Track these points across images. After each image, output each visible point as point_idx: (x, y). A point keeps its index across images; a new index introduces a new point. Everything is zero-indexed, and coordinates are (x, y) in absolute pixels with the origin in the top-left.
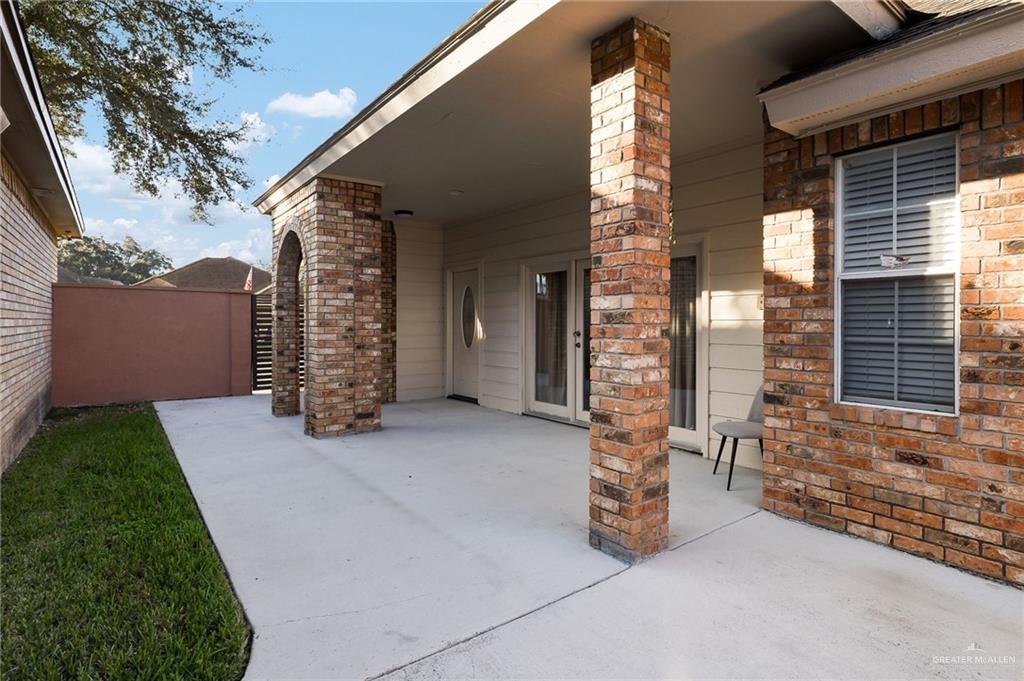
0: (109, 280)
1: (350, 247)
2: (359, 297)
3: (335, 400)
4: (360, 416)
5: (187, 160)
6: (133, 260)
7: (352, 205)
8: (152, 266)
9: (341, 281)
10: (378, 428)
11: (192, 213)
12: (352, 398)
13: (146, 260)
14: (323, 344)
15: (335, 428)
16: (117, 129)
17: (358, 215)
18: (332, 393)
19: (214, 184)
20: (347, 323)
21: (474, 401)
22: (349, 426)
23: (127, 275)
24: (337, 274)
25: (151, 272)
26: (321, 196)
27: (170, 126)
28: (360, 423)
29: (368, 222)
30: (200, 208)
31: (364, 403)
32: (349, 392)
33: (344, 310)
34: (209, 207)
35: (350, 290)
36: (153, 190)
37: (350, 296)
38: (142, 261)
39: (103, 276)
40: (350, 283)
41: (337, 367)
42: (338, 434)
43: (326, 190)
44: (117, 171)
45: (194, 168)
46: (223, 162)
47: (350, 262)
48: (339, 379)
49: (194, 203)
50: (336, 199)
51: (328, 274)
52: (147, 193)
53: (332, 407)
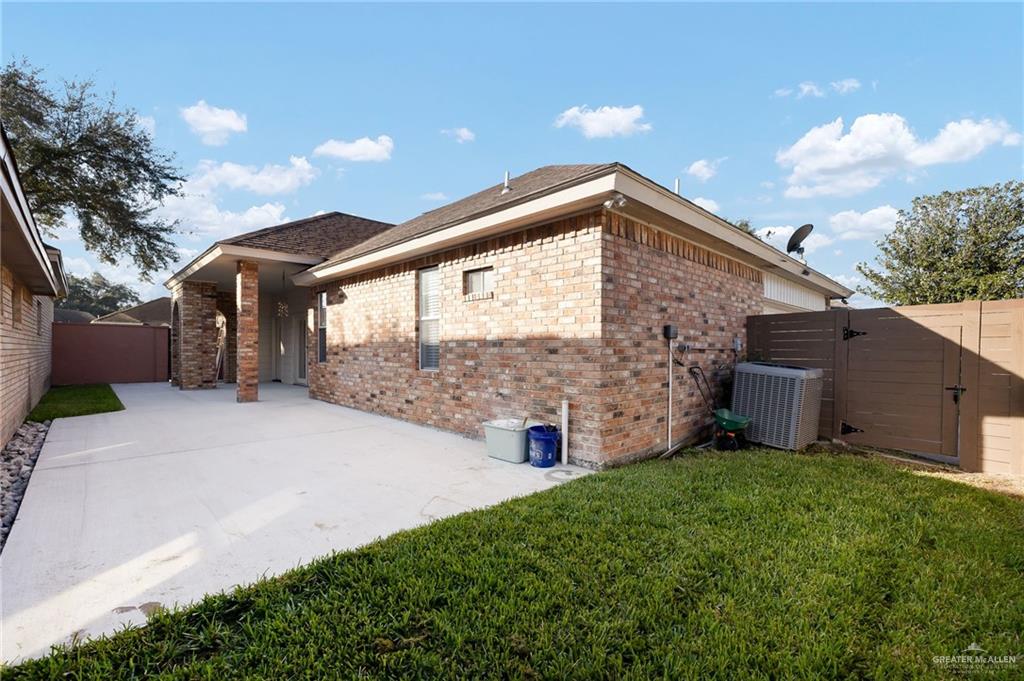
0: (77, 311)
1: (200, 310)
2: (204, 331)
3: (192, 374)
4: (205, 382)
5: (136, 244)
6: (101, 293)
7: (201, 291)
8: (120, 299)
9: (195, 325)
10: (214, 387)
11: (140, 276)
12: (201, 374)
13: (114, 294)
14: (187, 351)
15: (192, 386)
16: (87, 228)
17: (203, 296)
18: (191, 371)
19: (155, 259)
20: (198, 342)
21: (280, 381)
22: (200, 386)
23: (95, 306)
24: (192, 322)
25: (118, 304)
26: (185, 289)
27: (125, 222)
28: (205, 385)
29: (209, 299)
30: (145, 273)
31: (206, 377)
32: (200, 371)
33: (197, 337)
34: (152, 273)
35: (200, 328)
36: (113, 261)
37: (200, 331)
38: (110, 295)
39: (72, 307)
40: (200, 325)
41: (194, 360)
42: (194, 389)
43: (187, 286)
44: (87, 249)
45: (141, 248)
46: (160, 245)
47: (199, 316)
48: (194, 366)
49: (140, 271)
50: (193, 289)
51: (188, 321)
52: (109, 263)
53: (190, 377)
